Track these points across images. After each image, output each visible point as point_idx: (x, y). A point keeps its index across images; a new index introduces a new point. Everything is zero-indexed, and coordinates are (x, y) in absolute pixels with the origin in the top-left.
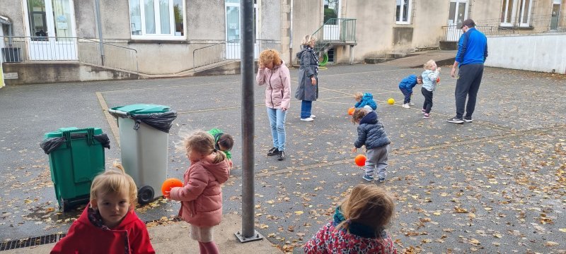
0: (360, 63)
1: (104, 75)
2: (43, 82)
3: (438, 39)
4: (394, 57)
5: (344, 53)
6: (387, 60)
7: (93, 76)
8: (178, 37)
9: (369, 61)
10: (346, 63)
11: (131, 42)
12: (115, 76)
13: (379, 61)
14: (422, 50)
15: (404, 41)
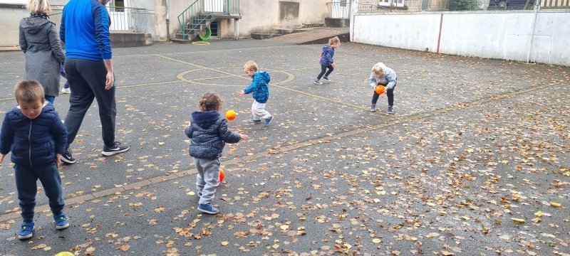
0: (246, 38)
3: (323, 15)
4: (281, 33)
5: (228, 27)
6: (274, 36)
9: (256, 36)
10: (231, 38)
13: (266, 37)
14: (308, 26)
15: (291, 16)
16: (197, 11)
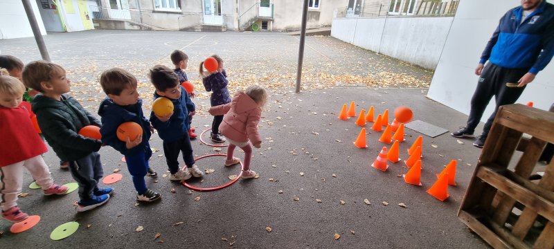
0: (283, 31)
1: (136, 27)
2: (109, 29)
7: (130, 27)
8: (179, 10)
11: (154, 12)
12: (141, 28)
14: (326, 26)
15: (313, 20)
16: (255, 15)
